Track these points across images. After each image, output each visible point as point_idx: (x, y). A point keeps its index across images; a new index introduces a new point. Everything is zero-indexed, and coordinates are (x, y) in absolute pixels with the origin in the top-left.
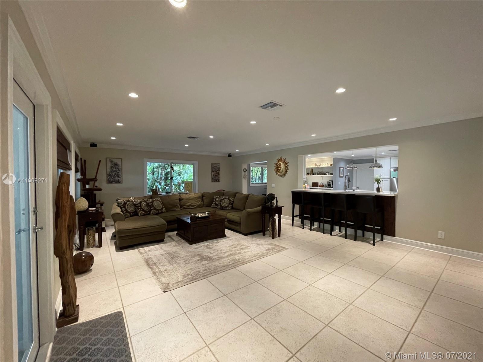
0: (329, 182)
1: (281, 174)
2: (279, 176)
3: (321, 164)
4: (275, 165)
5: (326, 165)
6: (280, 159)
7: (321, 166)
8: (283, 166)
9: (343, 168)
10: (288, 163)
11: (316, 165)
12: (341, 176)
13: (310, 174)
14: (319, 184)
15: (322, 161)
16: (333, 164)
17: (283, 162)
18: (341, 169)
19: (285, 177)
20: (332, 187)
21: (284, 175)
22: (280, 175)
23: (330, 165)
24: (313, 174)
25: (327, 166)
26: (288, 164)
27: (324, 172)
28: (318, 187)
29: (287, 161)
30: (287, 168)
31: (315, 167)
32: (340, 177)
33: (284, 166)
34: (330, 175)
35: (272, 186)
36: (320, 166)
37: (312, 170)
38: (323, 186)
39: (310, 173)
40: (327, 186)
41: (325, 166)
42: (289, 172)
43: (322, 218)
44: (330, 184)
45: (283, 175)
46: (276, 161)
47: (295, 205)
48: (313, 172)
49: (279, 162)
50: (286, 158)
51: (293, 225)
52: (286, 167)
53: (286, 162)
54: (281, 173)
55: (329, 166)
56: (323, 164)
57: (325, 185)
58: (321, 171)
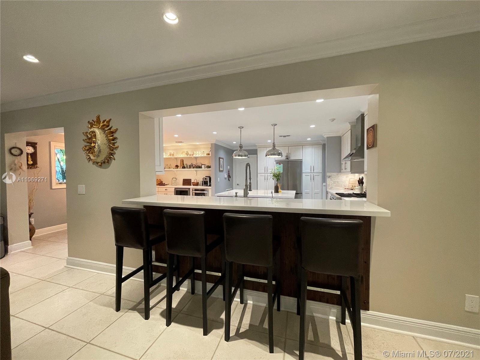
0: (206, 179)
1: (99, 160)
2: (94, 166)
3: (195, 152)
4: (85, 138)
5: (201, 153)
6: (95, 120)
7: (194, 156)
8: (100, 137)
9: (223, 159)
10: (116, 130)
11: (187, 154)
12: (221, 169)
13: (179, 167)
14: (192, 181)
15: (196, 148)
16: (210, 153)
17: (103, 128)
18: (221, 160)
19: (109, 167)
20: (210, 186)
21: (106, 162)
22: (97, 163)
23: (207, 155)
24: (184, 167)
25: (202, 155)
26: (115, 135)
27: (197, 164)
28: (191, 185)
29: (114, 125)
30: (114, 144)
31: (186, 156)
32: (220, 171)
33: (105, 139)
34: (206, 169)
35: (79, 190)
36: (192, 155)
37: (182, 161)
38: (197, 184)
39: (179, 165)
40: (203, 184)
41: (200, 156)
42: (118, 154)
43: (200, 271)
44: (207, 181)
45: (104, 162)
46: (85, 127)
47: (125, 249)
48: (183, 164)
49: (92, 127)
50: (110, 120)
51: (118, 309)
52: (109, 141)
53: (110, 129)
54: (98, 156)
55: (205, 155)
56: (197, 153)
57: (200, 183)
58: (194, 163)
